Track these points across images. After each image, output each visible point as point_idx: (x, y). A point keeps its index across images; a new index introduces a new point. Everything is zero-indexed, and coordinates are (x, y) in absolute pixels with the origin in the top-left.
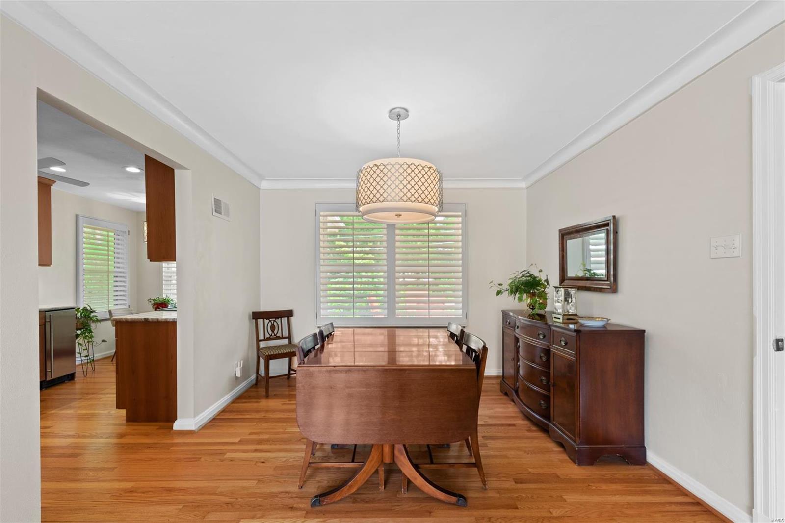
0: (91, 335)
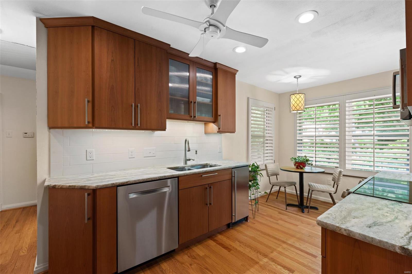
0: (258, 187)
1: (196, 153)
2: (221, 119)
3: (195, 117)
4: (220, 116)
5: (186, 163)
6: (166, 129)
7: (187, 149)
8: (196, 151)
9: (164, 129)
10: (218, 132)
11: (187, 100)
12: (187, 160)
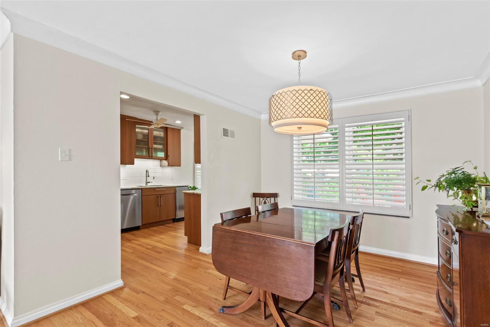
1: (154, 179)
2: (170, 158)
3: (152, 157)
4: (169, 156)
5: (147, 185)
6: (134, 163)
7: (148, 176)
8: (154, 177)
9: (132, 163)
10: (168, 166)
11: (147, 147)
12: (147, 183)
